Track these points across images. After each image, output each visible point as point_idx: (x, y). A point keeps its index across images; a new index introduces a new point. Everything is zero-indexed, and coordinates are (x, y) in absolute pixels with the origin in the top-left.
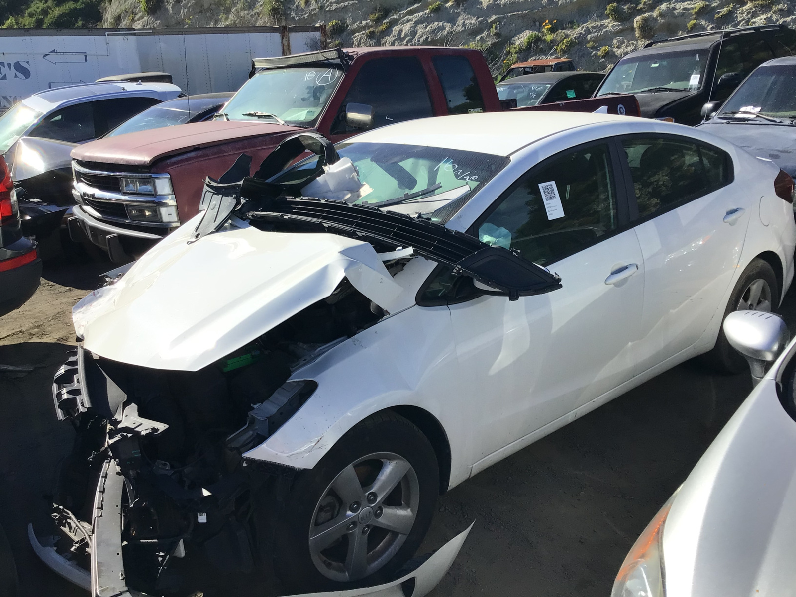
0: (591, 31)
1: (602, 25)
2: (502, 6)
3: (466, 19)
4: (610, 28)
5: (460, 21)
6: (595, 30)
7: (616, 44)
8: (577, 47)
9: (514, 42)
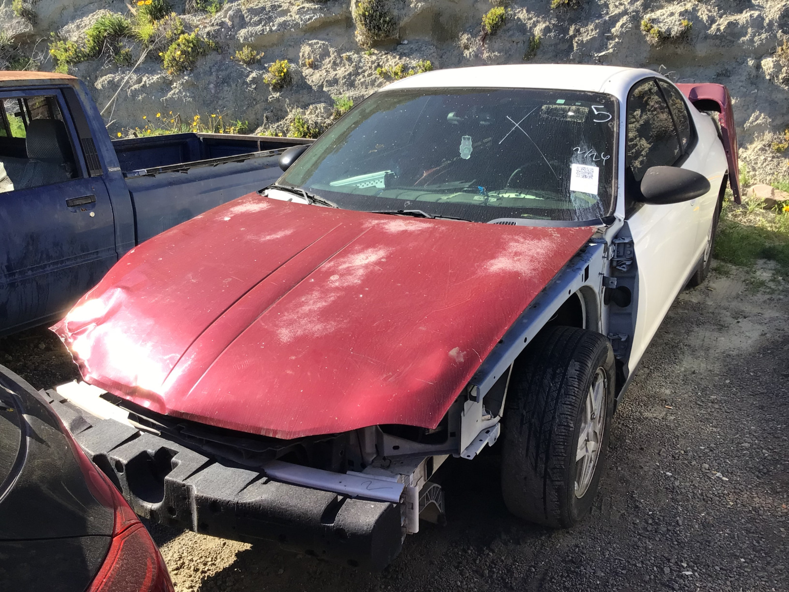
0: (247, 20)
4: (294, 16)
6: (256, 19)
7: (309, 58)
8: (214, 57)
9: (67, 35)
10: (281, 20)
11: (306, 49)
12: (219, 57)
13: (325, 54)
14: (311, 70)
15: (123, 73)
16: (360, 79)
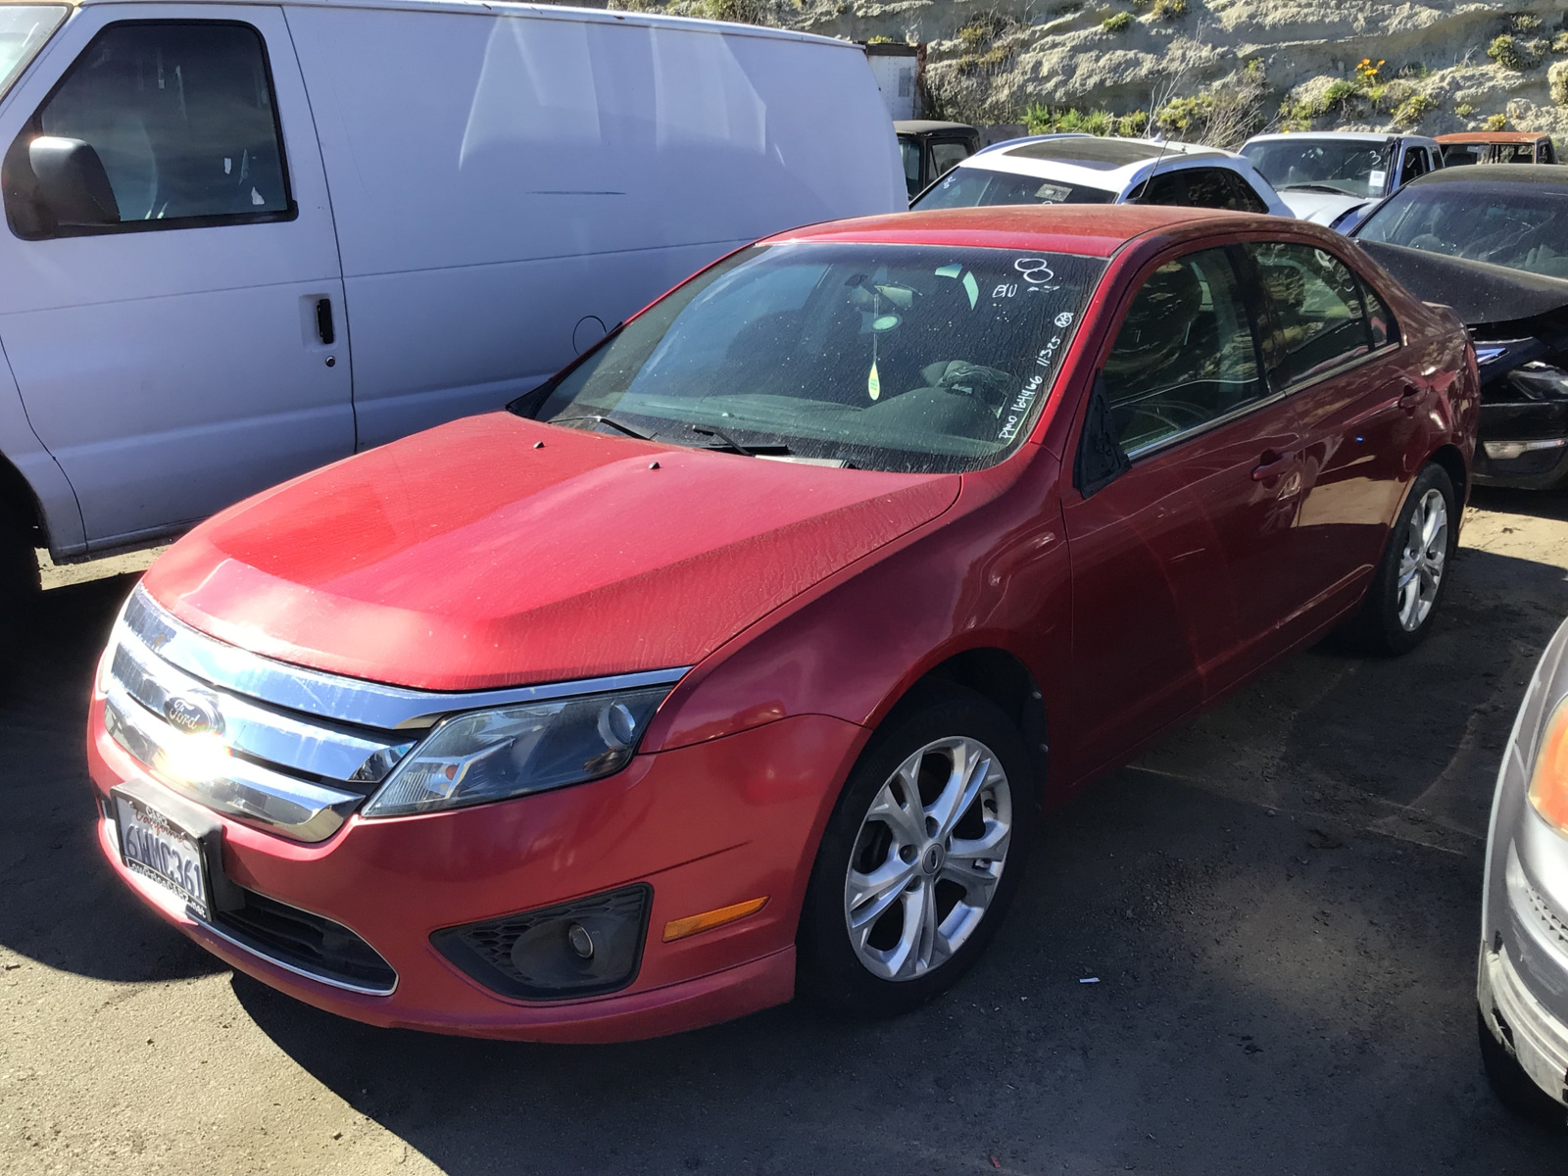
0: (1462, 84)
1: (1482, 75)
2: (1267, 28)
3: (1187, 48)
4: (1499, 81)
5: (1175, 49)
6: (1469, 83)
7: (1515, 112)
8: (1436, 112)
9: (1297, 97)
10: (1491, 84)
11: (1511, 106)
12: (1441, 112)
13: (1528, 108)
14: (1518, 121)
15: (1355, 125)
16: (1559, 127)
